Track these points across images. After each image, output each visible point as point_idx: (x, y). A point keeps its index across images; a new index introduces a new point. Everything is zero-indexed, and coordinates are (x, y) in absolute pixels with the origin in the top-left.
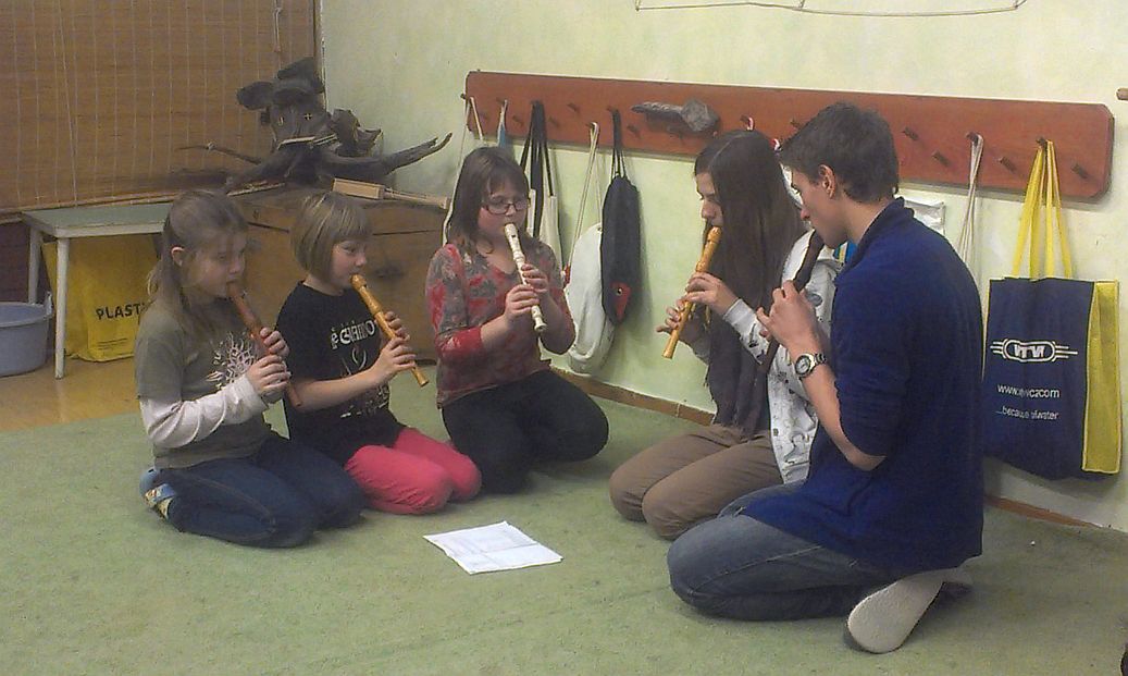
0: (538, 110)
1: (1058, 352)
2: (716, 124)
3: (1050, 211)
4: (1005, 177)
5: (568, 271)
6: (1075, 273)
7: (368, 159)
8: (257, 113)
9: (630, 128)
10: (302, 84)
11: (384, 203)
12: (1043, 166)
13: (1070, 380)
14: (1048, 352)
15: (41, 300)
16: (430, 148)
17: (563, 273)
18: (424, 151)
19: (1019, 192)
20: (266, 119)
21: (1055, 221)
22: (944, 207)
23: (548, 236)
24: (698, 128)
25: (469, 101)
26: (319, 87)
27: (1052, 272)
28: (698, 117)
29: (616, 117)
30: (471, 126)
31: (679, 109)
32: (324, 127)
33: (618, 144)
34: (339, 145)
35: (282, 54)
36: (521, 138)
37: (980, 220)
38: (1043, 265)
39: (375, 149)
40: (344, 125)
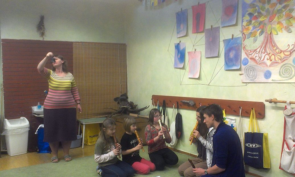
0: (164, 102)
1: (258, 146)
2: (195, 104)
3: (254, 120)
4: (246, 114)
5: (170, 129)
6: (260, 132)
7: (136, 110)
8: (117, 102)
9: (180, 105)
10: (125, 97)
11: (138, 117)
12: (253, 112)
13: (260, 151)
14: (256, 146)
15: (80, 135)
16: (146, 108)
17: (169, 130)
18: (145, 108)
19: (249, 117)
20: (118, 103)
21: (255, 122)
22: (236, 119)
23: (166, 123)
24: (192, 105)
25: (152, 100)
26: (127, 98)
27: (255, 131)
28: (192, 103)
29: (178, 103)
30: (153, 104)
31: (188, 102)
32: (128, 105)
33: (178, 107)
34: (130, 107)
35: (121, 92)
36: (161, 106)
37: (242, 122)
38: (254, 130)
39: (137, 108)
40: (131, 104)
